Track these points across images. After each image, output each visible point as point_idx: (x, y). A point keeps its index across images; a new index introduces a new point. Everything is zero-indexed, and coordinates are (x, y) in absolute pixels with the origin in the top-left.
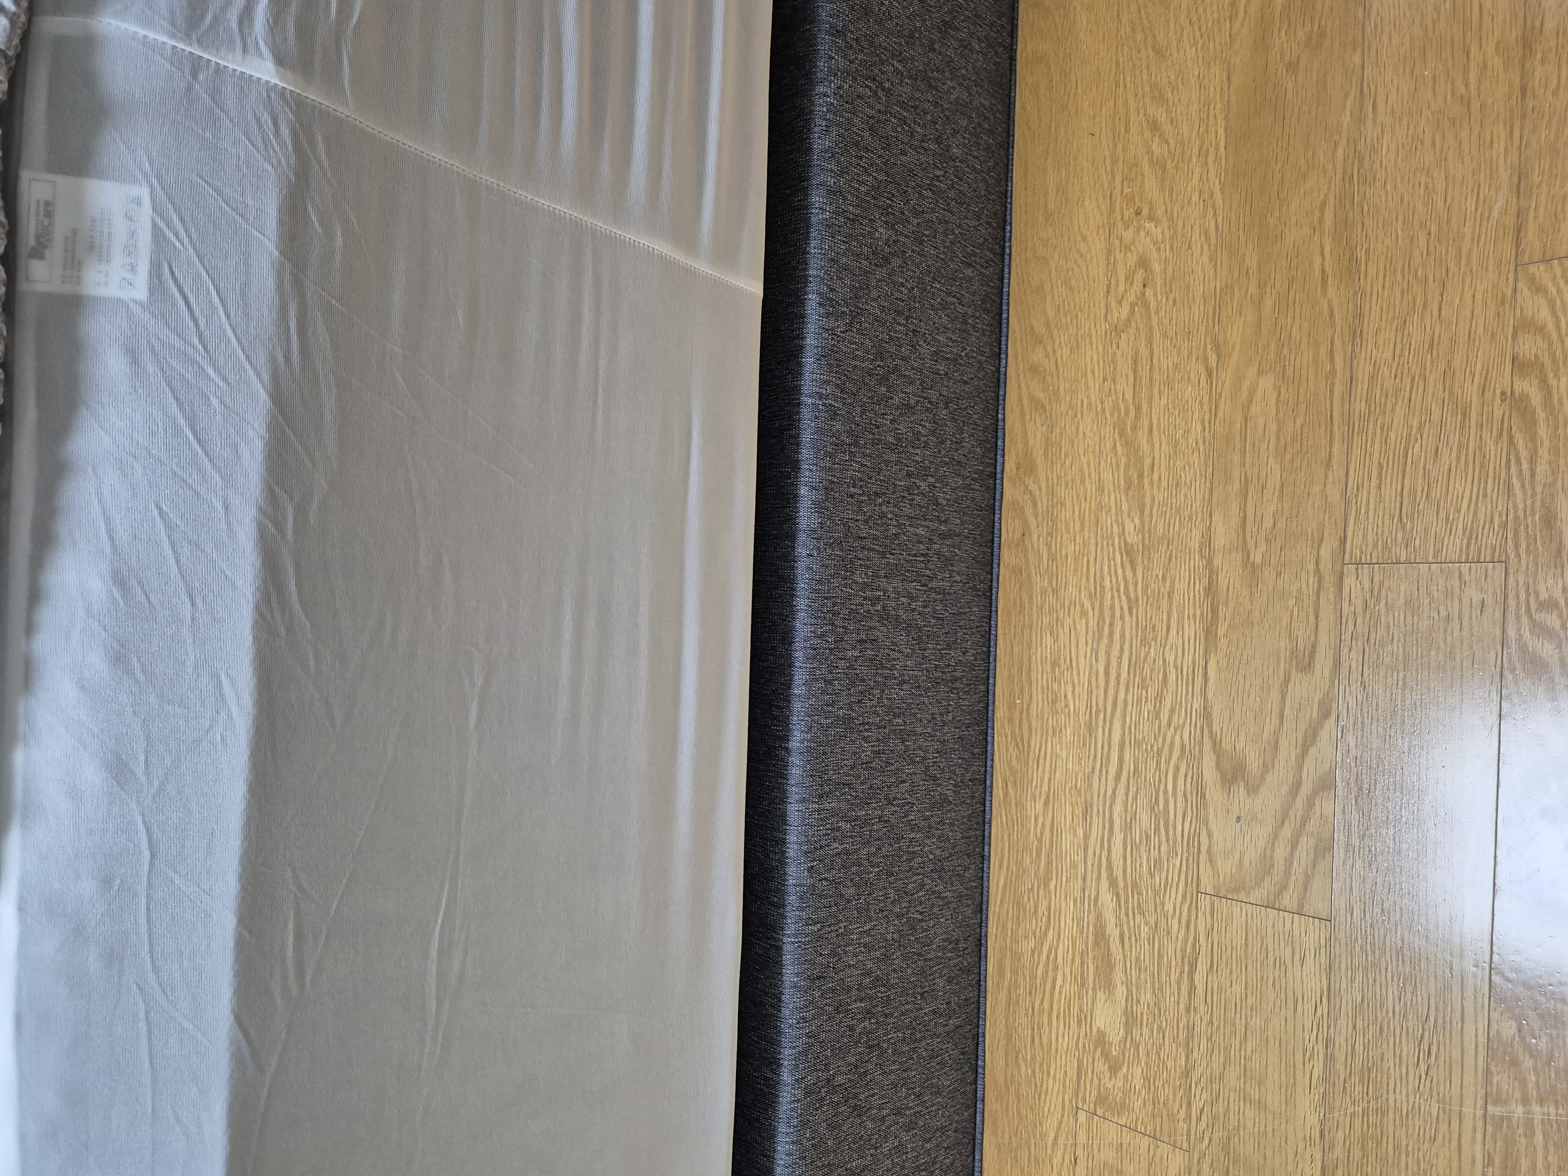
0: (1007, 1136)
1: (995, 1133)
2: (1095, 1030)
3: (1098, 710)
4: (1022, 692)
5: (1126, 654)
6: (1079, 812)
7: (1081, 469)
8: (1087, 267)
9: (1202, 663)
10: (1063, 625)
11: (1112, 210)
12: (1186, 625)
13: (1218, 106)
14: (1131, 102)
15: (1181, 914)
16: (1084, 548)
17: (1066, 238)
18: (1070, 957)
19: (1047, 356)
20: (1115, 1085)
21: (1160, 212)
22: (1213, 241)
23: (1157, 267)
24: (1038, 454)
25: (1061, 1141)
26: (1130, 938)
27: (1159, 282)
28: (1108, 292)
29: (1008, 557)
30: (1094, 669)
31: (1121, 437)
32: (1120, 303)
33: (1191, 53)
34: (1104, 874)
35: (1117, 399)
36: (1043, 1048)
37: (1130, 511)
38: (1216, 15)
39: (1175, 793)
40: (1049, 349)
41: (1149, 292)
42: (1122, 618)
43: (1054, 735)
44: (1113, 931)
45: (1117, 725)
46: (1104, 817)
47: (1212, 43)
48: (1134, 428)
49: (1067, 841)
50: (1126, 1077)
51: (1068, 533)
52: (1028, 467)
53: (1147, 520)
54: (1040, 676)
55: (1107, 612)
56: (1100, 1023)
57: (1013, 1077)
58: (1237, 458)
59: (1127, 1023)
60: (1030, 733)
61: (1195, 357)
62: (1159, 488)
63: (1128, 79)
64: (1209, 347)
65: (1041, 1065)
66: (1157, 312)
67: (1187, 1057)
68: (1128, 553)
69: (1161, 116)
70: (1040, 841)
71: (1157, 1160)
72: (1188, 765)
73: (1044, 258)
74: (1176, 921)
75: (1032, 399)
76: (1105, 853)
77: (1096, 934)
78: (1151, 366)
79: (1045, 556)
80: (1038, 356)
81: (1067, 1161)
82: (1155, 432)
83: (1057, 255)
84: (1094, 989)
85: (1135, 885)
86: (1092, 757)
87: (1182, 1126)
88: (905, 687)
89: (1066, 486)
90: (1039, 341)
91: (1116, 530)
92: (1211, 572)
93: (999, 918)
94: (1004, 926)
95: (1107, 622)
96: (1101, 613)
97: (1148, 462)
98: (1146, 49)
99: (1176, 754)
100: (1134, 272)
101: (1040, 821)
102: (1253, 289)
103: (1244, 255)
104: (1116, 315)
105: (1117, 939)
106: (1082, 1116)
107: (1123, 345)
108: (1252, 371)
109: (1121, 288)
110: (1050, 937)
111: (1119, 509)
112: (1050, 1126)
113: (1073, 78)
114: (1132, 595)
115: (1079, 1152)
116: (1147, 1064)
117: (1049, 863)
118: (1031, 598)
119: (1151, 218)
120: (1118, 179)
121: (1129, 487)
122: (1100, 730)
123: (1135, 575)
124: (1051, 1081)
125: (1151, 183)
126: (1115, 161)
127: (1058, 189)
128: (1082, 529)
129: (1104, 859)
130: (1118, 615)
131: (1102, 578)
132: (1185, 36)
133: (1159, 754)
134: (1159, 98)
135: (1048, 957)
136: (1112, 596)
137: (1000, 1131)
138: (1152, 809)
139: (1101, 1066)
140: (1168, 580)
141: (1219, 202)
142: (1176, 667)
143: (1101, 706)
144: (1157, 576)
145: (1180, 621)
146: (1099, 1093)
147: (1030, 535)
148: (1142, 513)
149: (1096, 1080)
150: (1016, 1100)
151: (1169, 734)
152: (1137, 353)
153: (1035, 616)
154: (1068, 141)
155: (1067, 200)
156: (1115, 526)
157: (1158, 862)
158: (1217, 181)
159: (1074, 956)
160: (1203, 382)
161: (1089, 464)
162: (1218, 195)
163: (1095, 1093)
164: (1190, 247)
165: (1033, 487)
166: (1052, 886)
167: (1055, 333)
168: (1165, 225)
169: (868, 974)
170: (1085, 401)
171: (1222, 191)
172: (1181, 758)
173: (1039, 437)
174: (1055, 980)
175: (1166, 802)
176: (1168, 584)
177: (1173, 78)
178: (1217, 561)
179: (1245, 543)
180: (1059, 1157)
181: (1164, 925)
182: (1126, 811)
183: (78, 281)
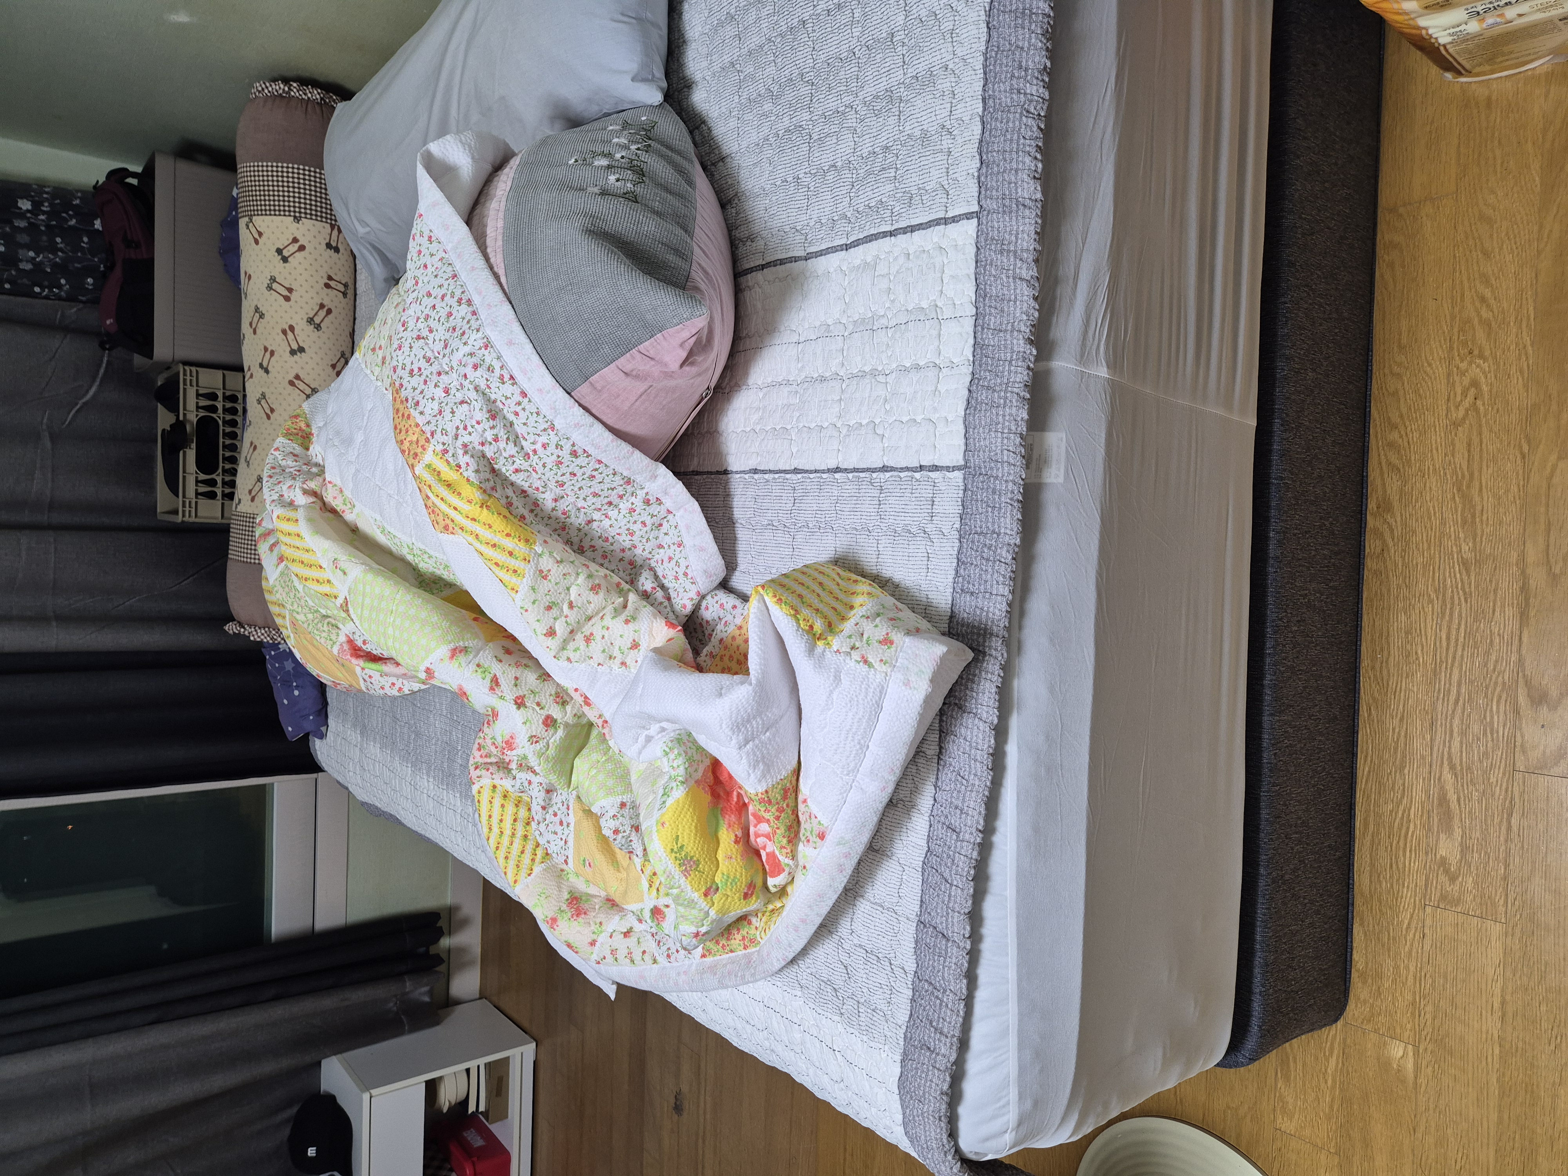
0: (1371, 926)
1: (1362, 924)
2: (1438, 857)
3: (1441, 661)
4: (1382, 650)
5: (1463, 627)
6: (1427, 724)
7: (1428, 510)
8: (1432, 383)
9: (1518, 633)
10: (1414, 608)
11: (1451, 348)
12: (1507, 609)
13: (1530, 293)
14: (1466, 283)
15: (1501, 785)
16: (1431, 559)
17: (1415, 363)
18: (1420, 813)
19: (1401, 437)
20: (1454, 890)
21: (1487, 353)
22: (1526, 376)
23: (1485, 388)
24: (1395, 498)
25: (1413, 925)
26: (1465, 800)
27: (1486, 397)
28: (1448, 400)
29: (1370, 564)
30: (1438, 635)
31: (1458, 491)
32: (1457, 407)
33: (1509, 258)
34: (1446, 762)
35: (1456, 467)
36: (1399, 871)
37: (1465, 538)
38: (1527, 236)
39: (1498, 712)
40: (1403, 432)
41: (1479, 402)
42: (1460, 604)
43: (1407, 677)
44: (1452, 797)
45: (1456, 672)
46: (1446, 727)
47: (1524, 254)
48: (1468, 487)
49: (1417, 743)
50: (1461, 883)
51: (1419, 550)
52: (1386, 507)
53: (1479, 544)
54: (1396, 640)
55: (1448, 600)
56: (1442, 852)
57: (1376, 889)
58: (1543, 509)
59: (1462, 851)
60: (1389, 676)
61: (1512, 446)
62: (1487, 525)
63: (1463, 268)
64: (1523, 440)
65: (1398, 880)
66: (1485, 416)
67: (1505, 869)
68: (1464, 564)
69: (1488, 293)
70: (1397, 743)
71: (1484, 931)
72: (1508, 695)
73: (1398, 374)
74: (1498, 788)
75: (1389, 464)
76: (1446, 749)
77: (1440, 800)
78: (1481, 450)
79: (1400, 564)
80: (1394, 436)
81: (1417, 937)
82: (1484, 490)
83: (1408, 373)
84: (1438, 832)
85: (1469, 768)
86: (1436, 691)
87: (1501, 909)
88: (1318, 648)
89: (1417, 520)
90: (1394, 427)
91: (1454, 549)
92: (1525, 578)
93: (1364, 792)
94: (1369, 797)
95: (1448, 606)
96: (1444, 601)
97: (1479, 508)
98: (1476, 251)
99: (1499, 689)
100: (1468, 389)
101: (1397, 730)
102: (1554, 407)
103: (1547, 386)
104: (1454, 415)
105: (1455, 801)
106: (1429, 910)
107: (1460, 434)
108: (1553, 458)
109: (1459, 399)
110: (1405, 801)
111: (1457, 538)
112: (1405, 917)
113: (1421, 263)
114: (1467, 590)
115: (1427, 931)
116: (1476, 874)
117: (1404, 756)
118: (1389, 590)
119: (1481, 356)
120: (1456, 330)
121: (1465, 523)
122: (1443, 674)
123: (1469, 577)
124: (1405, 890)
125: (1480, 334)
126: (1453, 317)
127: (1409, 331)
128: (1429, 548)
129: (1446, 753)
130: (1456, 602)
131: (1445, 580)
132: (1505, 246)
133: (1487, 688)
134: (1486, 281)
135: (1403, 815)
136: (1452, 591)
137: (1366, 923)
138: (1482, 722)
139: (1443, 878)
140: (1494, 582)
141: (1530, 352)
142: (1499, 635)
143: (1444, 659)
144: (1486, 579)
145: (1503, 606)
146: (1441, 894)
147: (1388, 551)
148: (1474, 540)
149: (1439, 887)
150: (1378, 904)
151: (1494, 677)
152: (1470, 440)
153: (1392, 602)
154: (1417, 301)
155: (1416, 339)
156: (1454, 548)
157: (1486, 754)
158: (1528, 339)
159: (1422, 812)
160: (1519, 461)
161: (1434, 507)
162: (1530, 350)
163: (1438, 894)
164: (1509, 377)
165: (1392, 521)
166: (1406, 771)
167: (1407, 423)
168: (1490, 360)
169: (1300, 818)
170: (1431, 467)
171: (1532, 345)
172: (1502, 690)
173: (1394, 488)
174: (1408, 828)
175: (1492, 717)
176: (1493, 585)
177: (1496, 271)
178: (1529, 571)
179: (1548, 561)
180: (1411, 935)
181: (1489, 791)
182: (1462, 723)
183: (1040, 477)
